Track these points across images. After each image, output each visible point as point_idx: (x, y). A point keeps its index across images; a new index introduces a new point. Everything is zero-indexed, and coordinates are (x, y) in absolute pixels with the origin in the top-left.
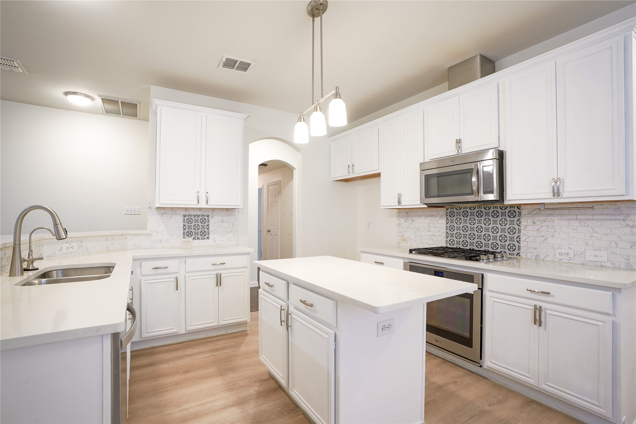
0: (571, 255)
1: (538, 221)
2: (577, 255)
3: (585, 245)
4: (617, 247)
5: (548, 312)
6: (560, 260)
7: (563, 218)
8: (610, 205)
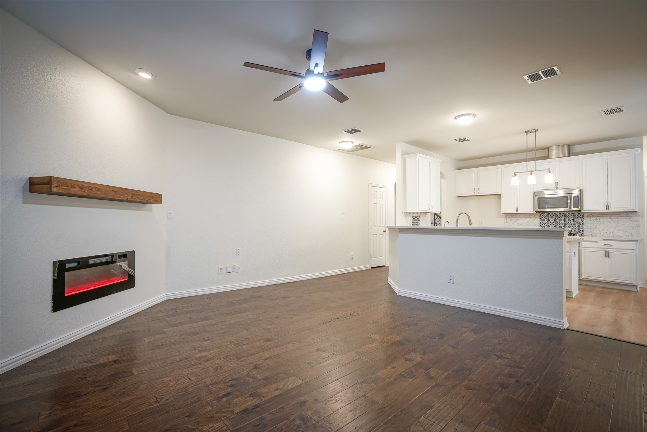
0: (608, 233)
1: (593, 219)
2: (611, 233)
3: (614, 229)
4: (627, 229)
5: (611, 252)
7: (604, 218)
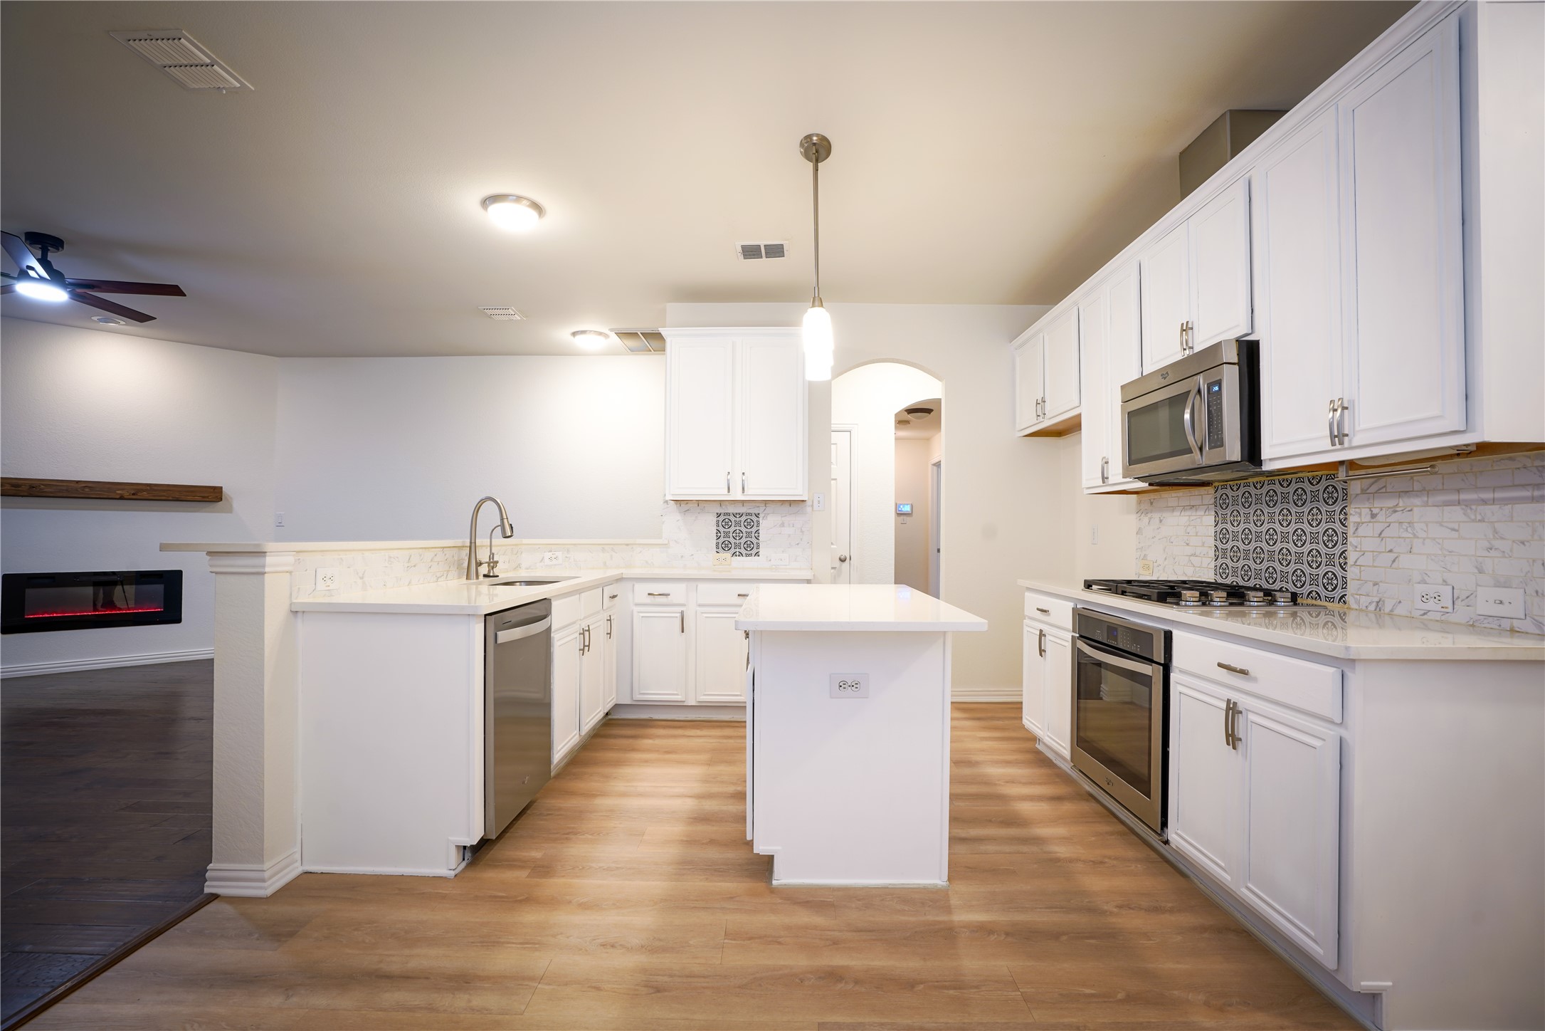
0: (1446, 601)
1: (1382, 510)
2: (1460, 600)
3: (1476, 571)
5: (1249, 716)
6: (1424, 614)
7: (1431, 500)
8: (1529, 457)
